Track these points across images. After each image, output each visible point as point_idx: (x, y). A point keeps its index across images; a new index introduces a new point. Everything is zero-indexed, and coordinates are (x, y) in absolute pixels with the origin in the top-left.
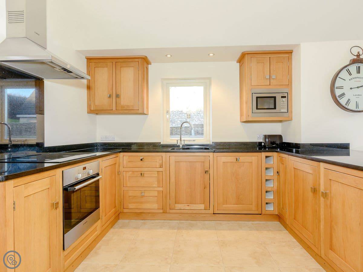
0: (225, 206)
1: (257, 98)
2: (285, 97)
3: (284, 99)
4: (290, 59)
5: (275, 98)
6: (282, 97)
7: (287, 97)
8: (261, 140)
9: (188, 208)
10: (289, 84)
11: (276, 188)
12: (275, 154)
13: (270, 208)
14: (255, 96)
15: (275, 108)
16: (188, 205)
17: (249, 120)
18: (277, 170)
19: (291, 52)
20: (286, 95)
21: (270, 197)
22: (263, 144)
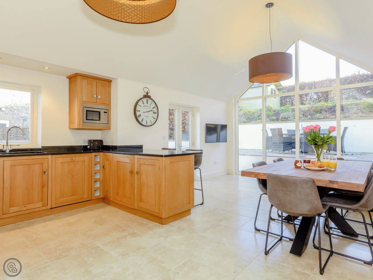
0: (61, 200)
1: (87, 111)
2: (106, 112)
3: (106, 114)
4: (110, 86)
5: (100, 112)
6: (105, 112)
7: (107, 113)
8: (87, 144)
9: (25, 209)
10: (109, 104)
11: (101, 178)
12: (101, 154)
13: (98, 194)
14: (85, 109)
15: (100, 120)
16: (24, 206)
17: (80, 128)
18: (103, 164)
19: (111, 81)
20: (107, 111)
21: (98, 185)
22: (89, 147)
